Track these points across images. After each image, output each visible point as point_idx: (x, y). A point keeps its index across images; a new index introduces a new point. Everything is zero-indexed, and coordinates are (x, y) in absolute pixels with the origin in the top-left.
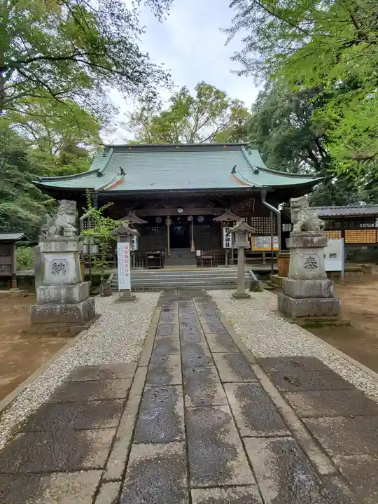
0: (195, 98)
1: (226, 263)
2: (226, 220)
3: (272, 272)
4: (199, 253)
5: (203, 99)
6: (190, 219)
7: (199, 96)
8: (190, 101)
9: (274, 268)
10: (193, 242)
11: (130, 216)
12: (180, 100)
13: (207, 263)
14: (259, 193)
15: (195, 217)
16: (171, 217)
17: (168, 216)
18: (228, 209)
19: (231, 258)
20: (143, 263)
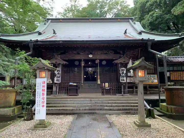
1: (123, 93)
2: (122, 62)
3: (160, 101)
6: (97, 62)
9: (161, 98)
10: (99, 77)
11: (56, 59)
14: (146, 44)
15: (101, 61)
16: (84, 60)
17: (83, 60)
18: (123, 55)
19: (126, 89)
20: (66, 91)
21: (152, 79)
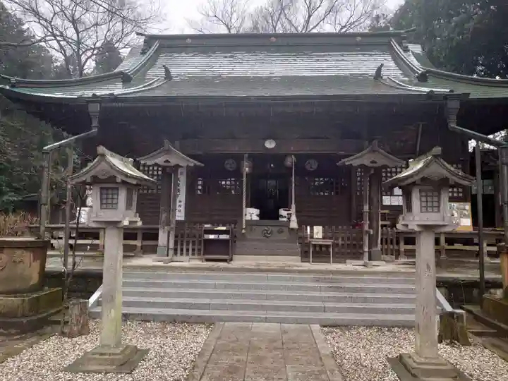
1: (366, 257)
2: (366, 162)
6: (290, 161)
10: (293, 207)
11: (168, 152)
13: (320, 253)
14: (442, 108)
15: (301, 159)
16: (250, 156)
17: (246, 156)
18: (371, 141)
19: (376, 245)
20: (196, 248)
21: (456, 215)
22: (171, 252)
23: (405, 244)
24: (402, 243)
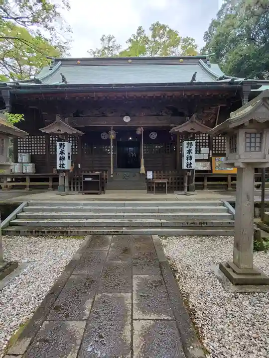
0: (150, 38)
1: (186, 189)
4: (150, 175)
5: (157, 38)
7: (154, 36)
8: (146, 40)
10: (142, 160)
12: (137, 41)
13: (160, 189)
17: (112, 128)
18: (190, 116)
19: (192, 182)
20: (79, 186)
22: (66, 189)
23: (208, 181)
24: (206, 181)
